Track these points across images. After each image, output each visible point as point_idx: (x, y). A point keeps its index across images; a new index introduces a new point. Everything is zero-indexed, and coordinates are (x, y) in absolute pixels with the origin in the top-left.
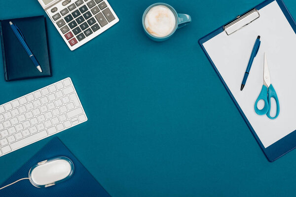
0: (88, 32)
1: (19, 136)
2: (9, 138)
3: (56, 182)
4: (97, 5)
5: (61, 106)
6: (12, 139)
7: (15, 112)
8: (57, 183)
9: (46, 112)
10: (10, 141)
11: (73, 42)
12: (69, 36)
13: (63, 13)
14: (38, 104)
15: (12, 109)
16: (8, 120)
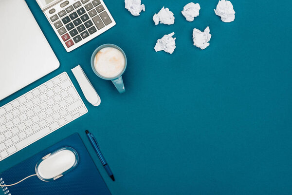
0: (85, 35)
1: (22, 135)
2: (13, 139)
3: (63, 173)
4: (95, 8)
5: (60, 101)
6: (16, 139)
7: (16, 112)
8: (65, 174)
9: (47, 108)
10: (15, 141)
11: (69, 44)
12: (66, 37)
13: (61, 14)
14: (37, 102)
15: (13, 110)
16: (10, 120)
